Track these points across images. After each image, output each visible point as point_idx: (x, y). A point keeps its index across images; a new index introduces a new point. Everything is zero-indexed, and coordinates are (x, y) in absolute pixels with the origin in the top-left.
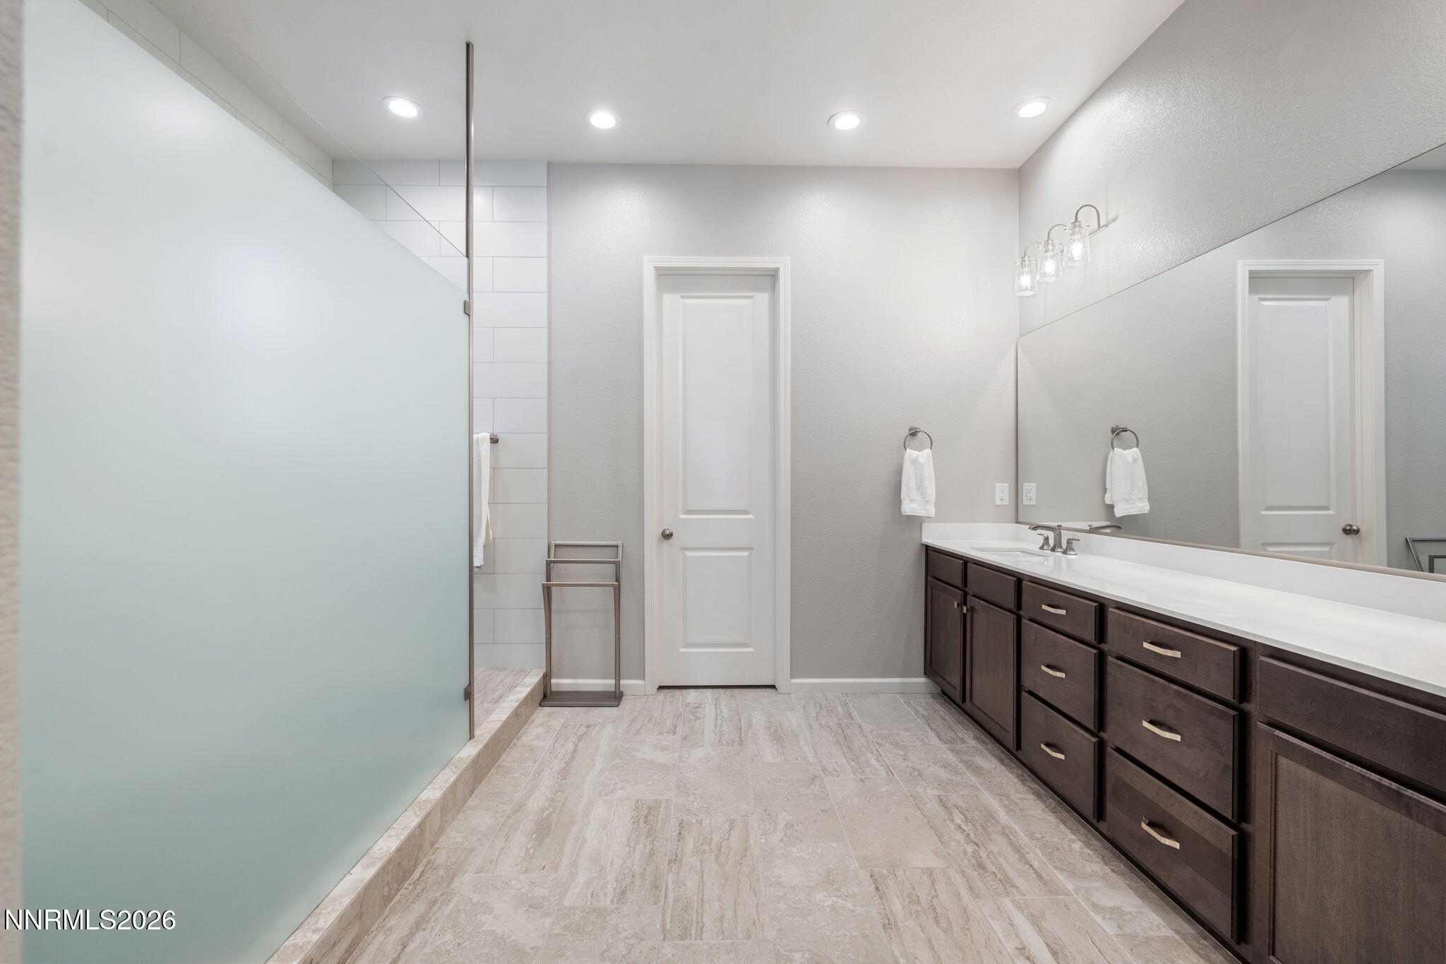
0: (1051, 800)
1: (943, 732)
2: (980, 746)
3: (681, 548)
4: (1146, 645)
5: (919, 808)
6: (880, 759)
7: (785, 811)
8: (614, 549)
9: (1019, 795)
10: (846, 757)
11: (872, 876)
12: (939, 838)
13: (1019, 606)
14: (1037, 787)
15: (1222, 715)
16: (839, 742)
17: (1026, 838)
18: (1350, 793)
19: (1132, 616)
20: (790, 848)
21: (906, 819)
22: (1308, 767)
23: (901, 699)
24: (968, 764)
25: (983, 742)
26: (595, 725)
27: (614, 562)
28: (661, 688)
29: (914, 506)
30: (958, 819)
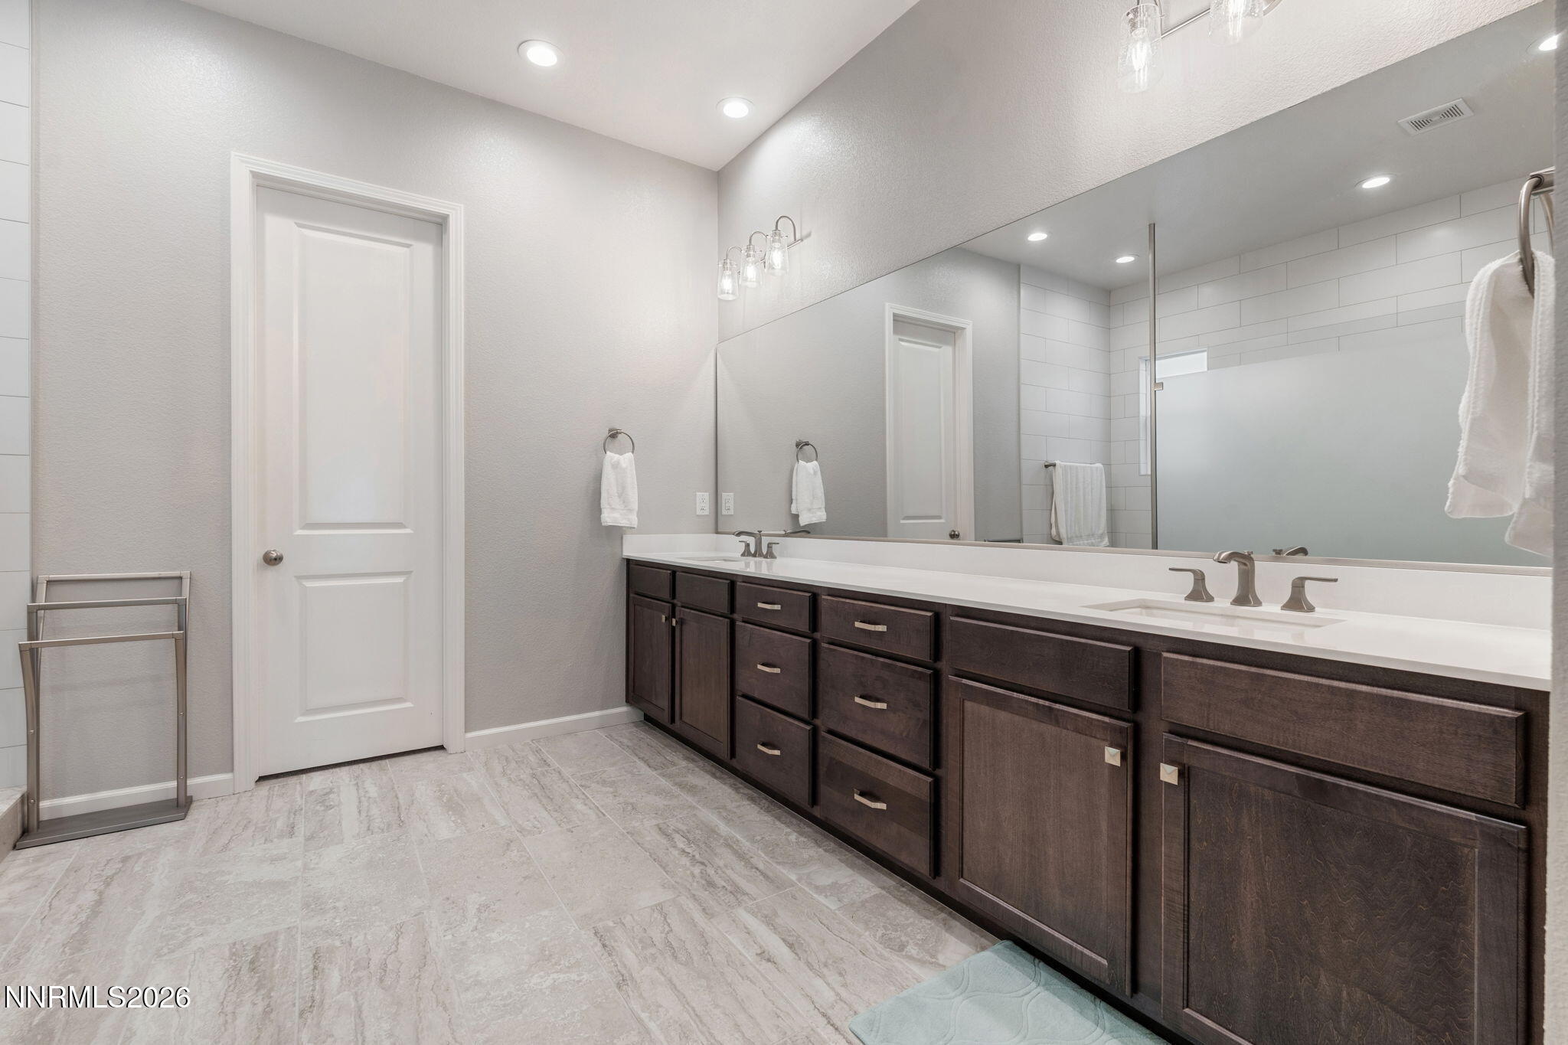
0: (764, 801)
1: (652, 759)
2: (691, 765)
3: (295, 577)
4: (858, 624)
5: (639, 844)
6: (586, 802)
7: (475, 892)
8: (177, 582)
9: (735, 804)
10: (546, 809)
11: (596, 933)
12: (664, 868)
13: (732, 609)
14: (750, 792)
15: (921, 676)
16: (536, 794)
17: (748, 844)
18: (1017, 718)
19: (843, 600)
20: (487, 935)
21: (626, 859)
22: (988, 705)
23: (601, 734)
24: (681, 786)
25: (693, 760)
26: (140, 855)
27: (175, 602)
28: (262, 779)
29: (616, 515)
30: (681, 844)
